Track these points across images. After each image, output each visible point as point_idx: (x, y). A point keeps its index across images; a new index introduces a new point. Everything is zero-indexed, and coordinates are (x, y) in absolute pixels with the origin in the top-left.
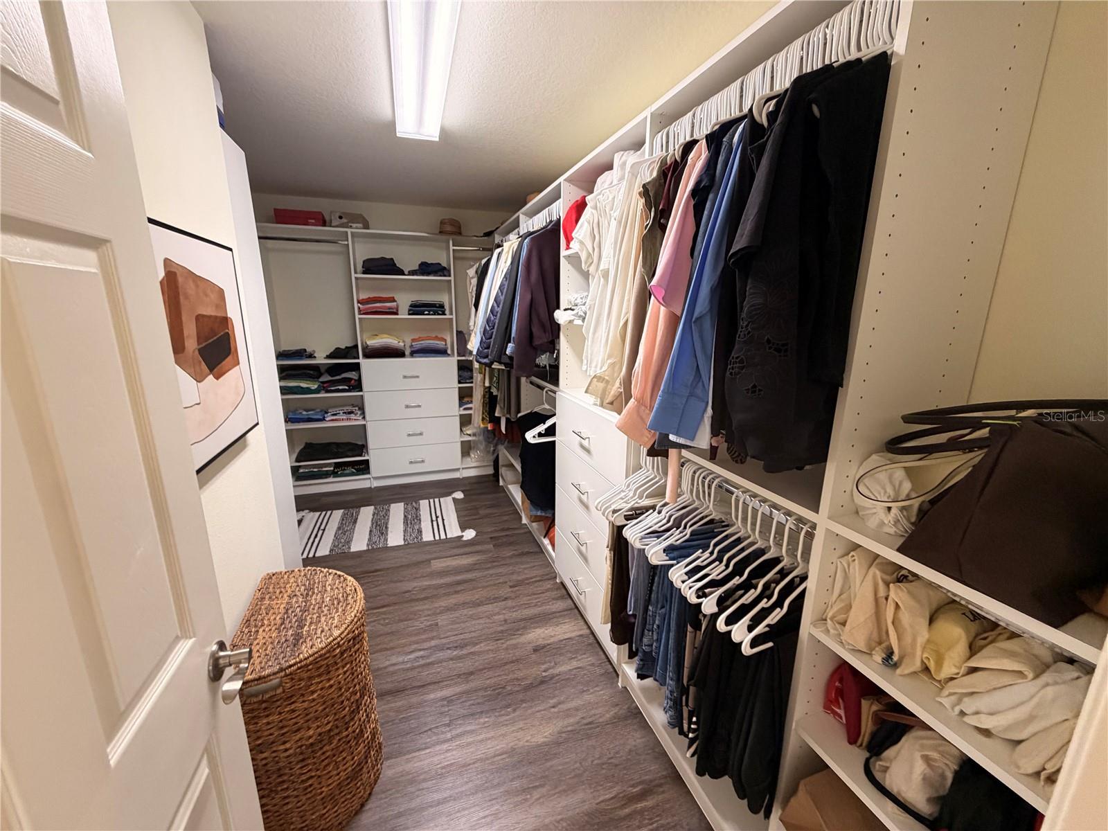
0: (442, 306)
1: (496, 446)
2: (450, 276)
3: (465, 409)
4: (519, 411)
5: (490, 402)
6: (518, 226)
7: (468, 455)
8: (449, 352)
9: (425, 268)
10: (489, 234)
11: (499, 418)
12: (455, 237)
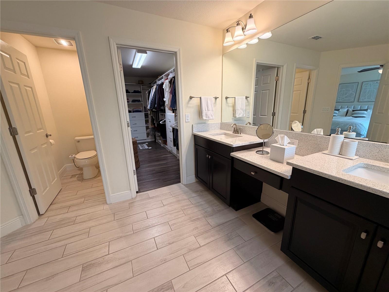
0: (140, 100)
1: (155, 132)
2: (141, 93)
3: (147, 125)
4: (159, 120)
5: (153, 120)
6: (156, 83)
7: (148, 137)
8: (142, 111)
9: (135, 92)
10: (150, 84)
11: (155, 123)
12: (142, 84)
